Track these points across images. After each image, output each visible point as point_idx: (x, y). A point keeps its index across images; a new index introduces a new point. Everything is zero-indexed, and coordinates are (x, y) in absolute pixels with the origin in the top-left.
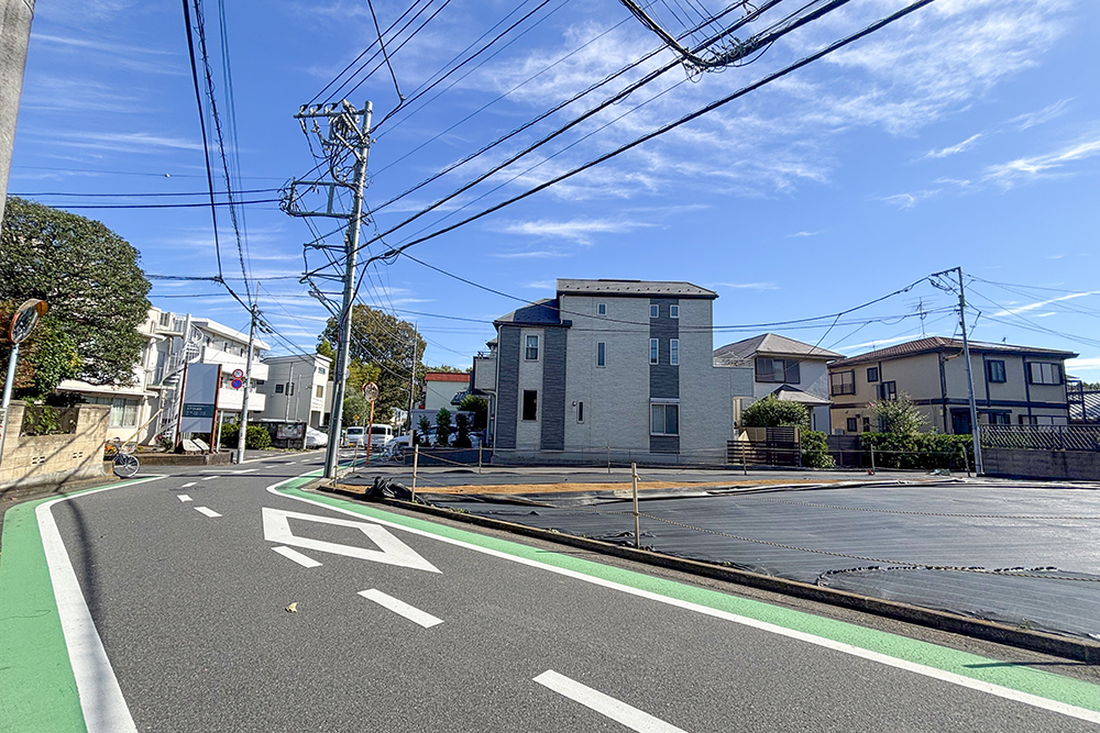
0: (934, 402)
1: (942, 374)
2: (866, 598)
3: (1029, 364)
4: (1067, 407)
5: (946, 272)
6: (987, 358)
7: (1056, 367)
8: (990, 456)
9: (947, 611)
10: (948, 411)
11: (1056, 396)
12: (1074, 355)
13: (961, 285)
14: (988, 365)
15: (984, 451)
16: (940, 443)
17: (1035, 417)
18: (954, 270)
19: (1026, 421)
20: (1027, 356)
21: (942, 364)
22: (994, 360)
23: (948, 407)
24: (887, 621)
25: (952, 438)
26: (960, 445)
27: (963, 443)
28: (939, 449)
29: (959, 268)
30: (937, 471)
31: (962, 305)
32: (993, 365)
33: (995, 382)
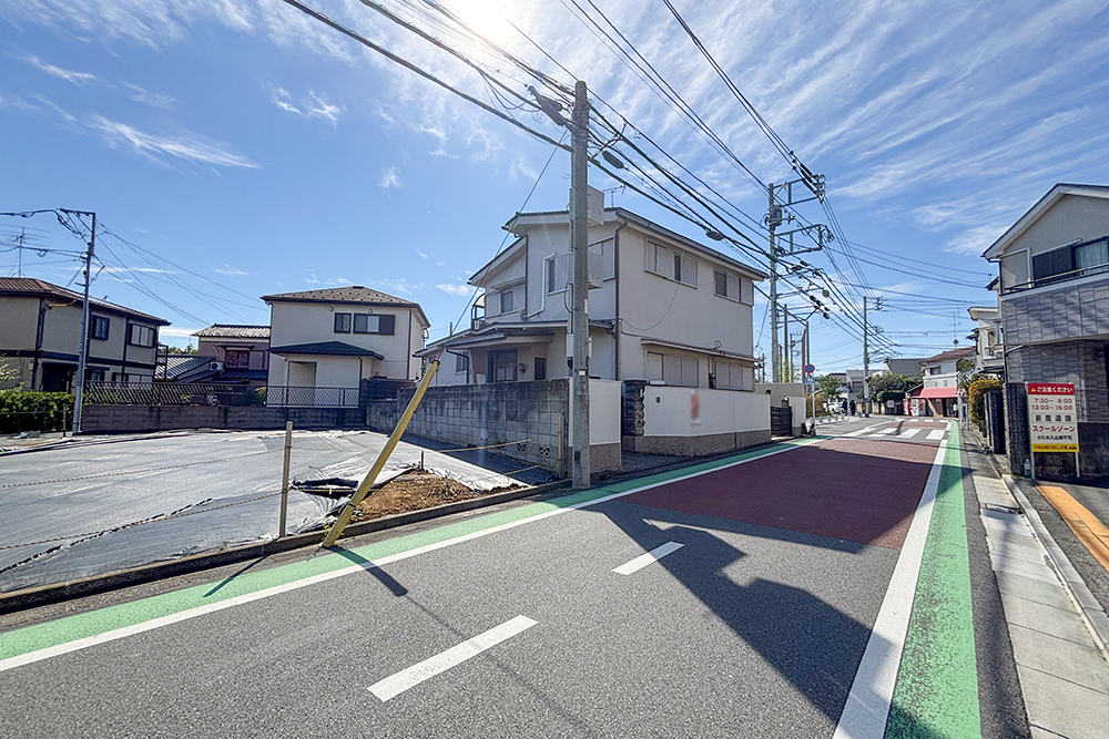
0: (24, 354)
1: (41, 323)
2: (67, 584)
3: (131, 325)
4: (153, 368)
5: (79, 213)
6: (94, 313)
7: (152, 332)
8: (92, 412)
9: (157, 561)
10: (40, 367)
11: (146, 357)
12: (168, 324)
13: (93, 232)
14: (93, 320)
15: (85, 408)
16: (28, 402)
17: (127, 375)
18: (87, 214)
19: (119, 379)
20: (131, 318)
21: (42, 313)
22: (101, 317)
23: (40, 361)
24: (102, 597)
25: (43, 396)
26: (51, 403)
27: (55, 401)
28: (25, 408)
29: (94, 214)
30: (23, 434)
31: (90, 253)
32: (98, 321)
33: (97, 338)
